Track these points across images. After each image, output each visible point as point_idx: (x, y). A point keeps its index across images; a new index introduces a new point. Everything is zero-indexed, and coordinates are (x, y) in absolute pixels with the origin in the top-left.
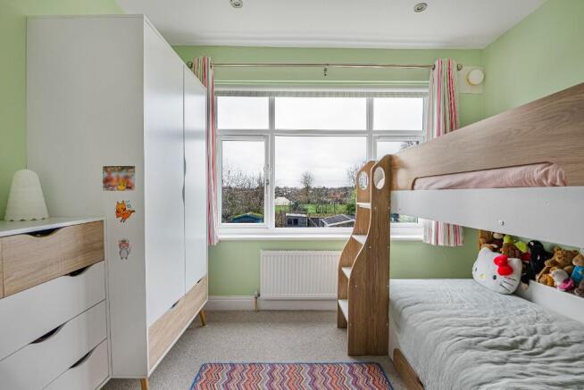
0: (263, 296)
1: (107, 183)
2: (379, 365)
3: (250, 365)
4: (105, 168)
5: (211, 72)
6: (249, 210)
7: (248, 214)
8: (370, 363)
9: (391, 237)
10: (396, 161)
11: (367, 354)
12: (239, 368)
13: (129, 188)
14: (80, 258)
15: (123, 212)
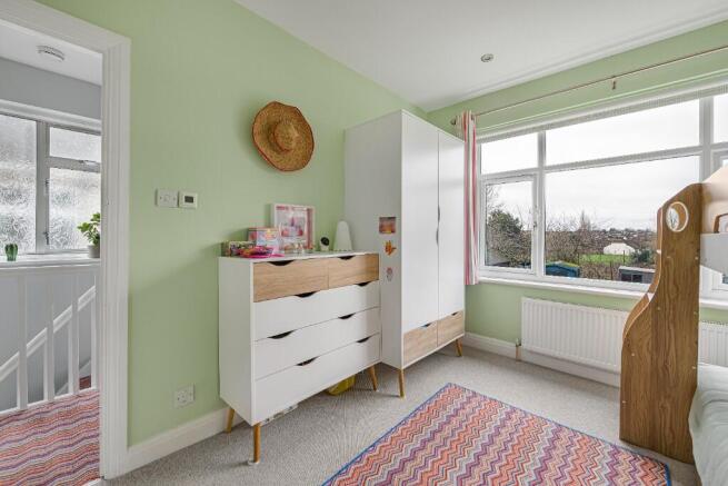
0: (524, 345)
1: (382, 230)
2: (666, 467)
3: (491, 399)
4: (381, 219)
5: (471, 124)
6: (559, 258)
7: (556, 263)
8: (651, 459)
9: (701, 301)
10: (704, 192)
11: (653, 449)
12: (479, 398)
13: (393, 232)
14: (364, 276)
15: (390, 249)
